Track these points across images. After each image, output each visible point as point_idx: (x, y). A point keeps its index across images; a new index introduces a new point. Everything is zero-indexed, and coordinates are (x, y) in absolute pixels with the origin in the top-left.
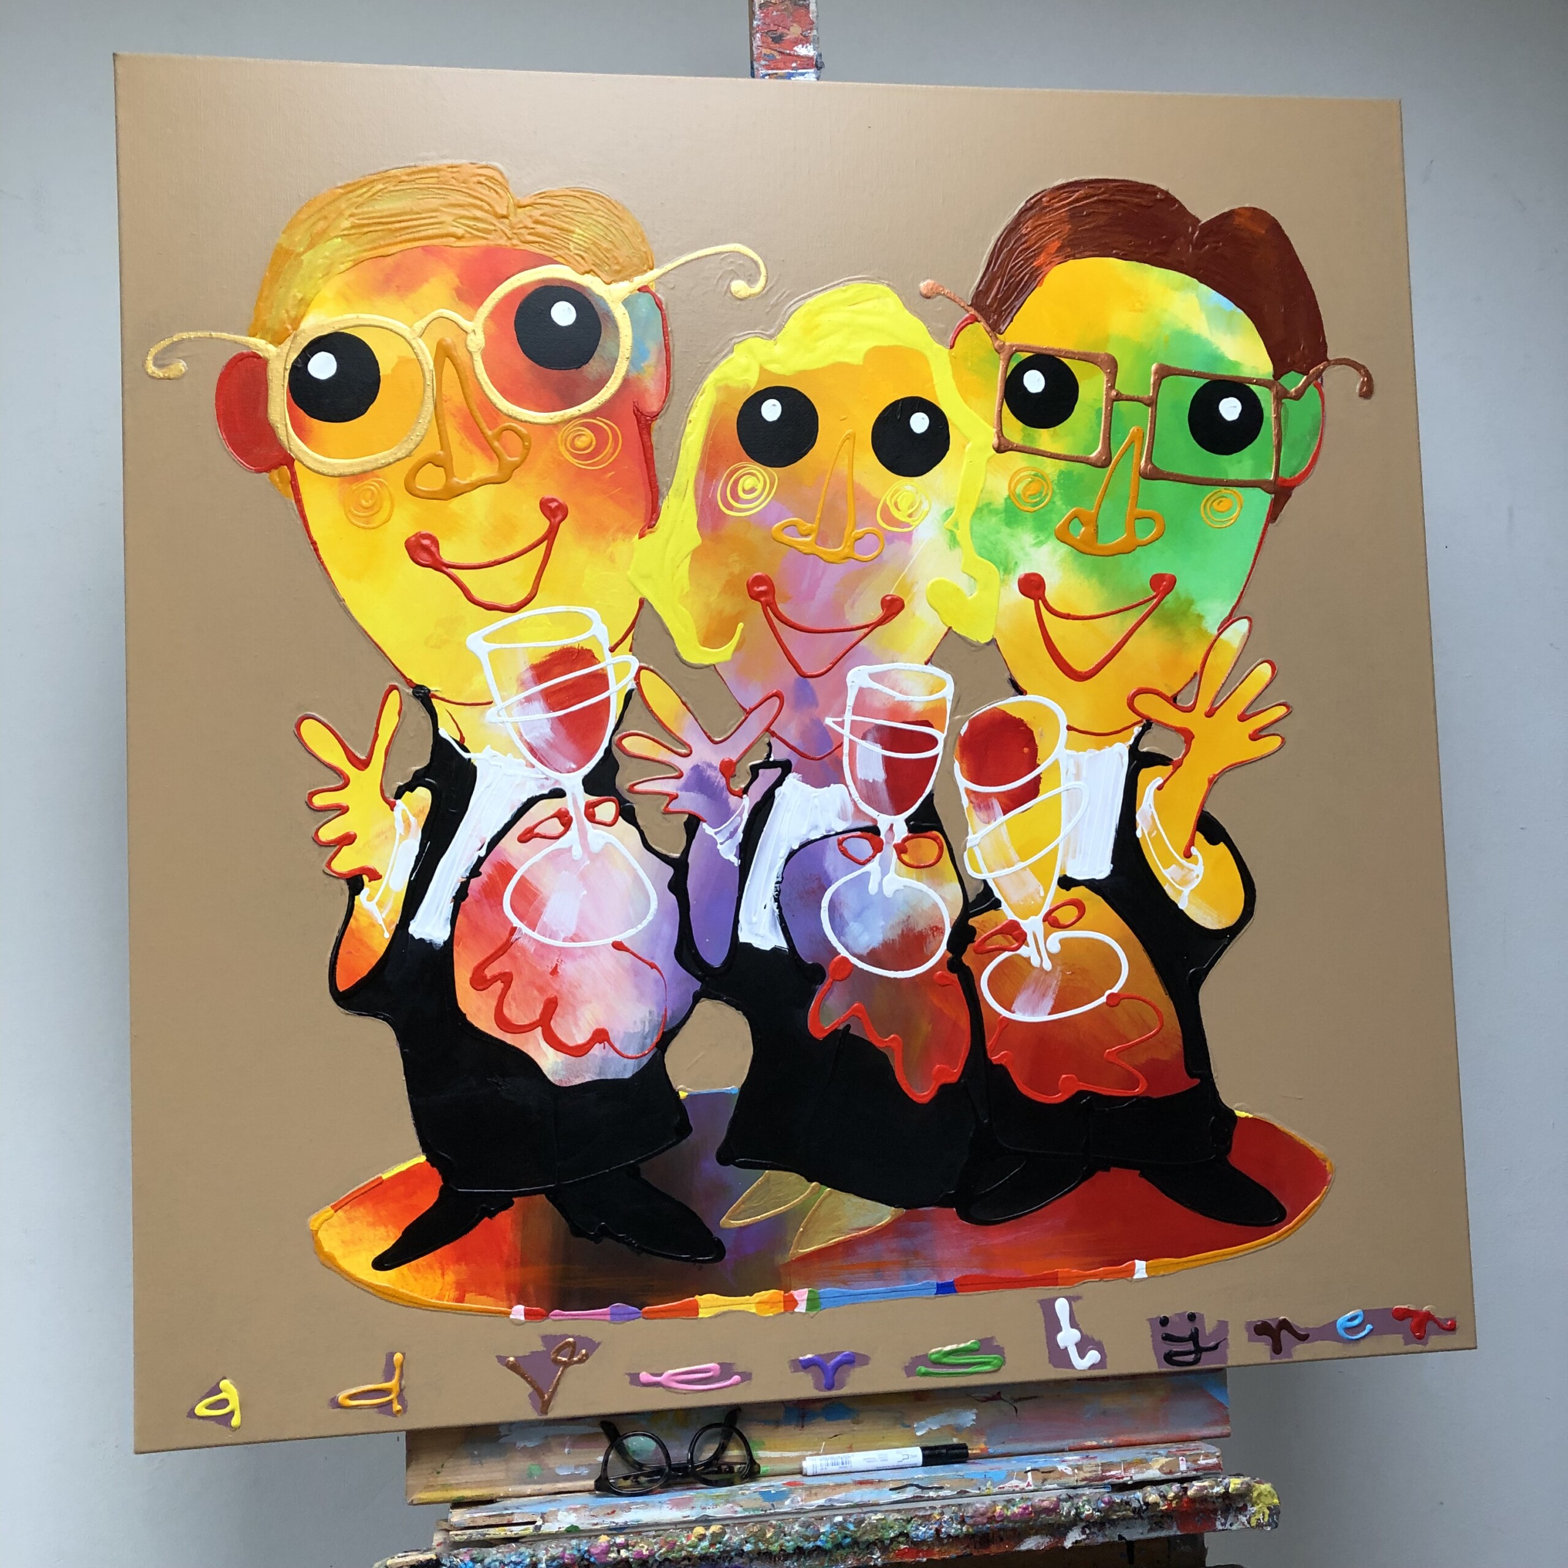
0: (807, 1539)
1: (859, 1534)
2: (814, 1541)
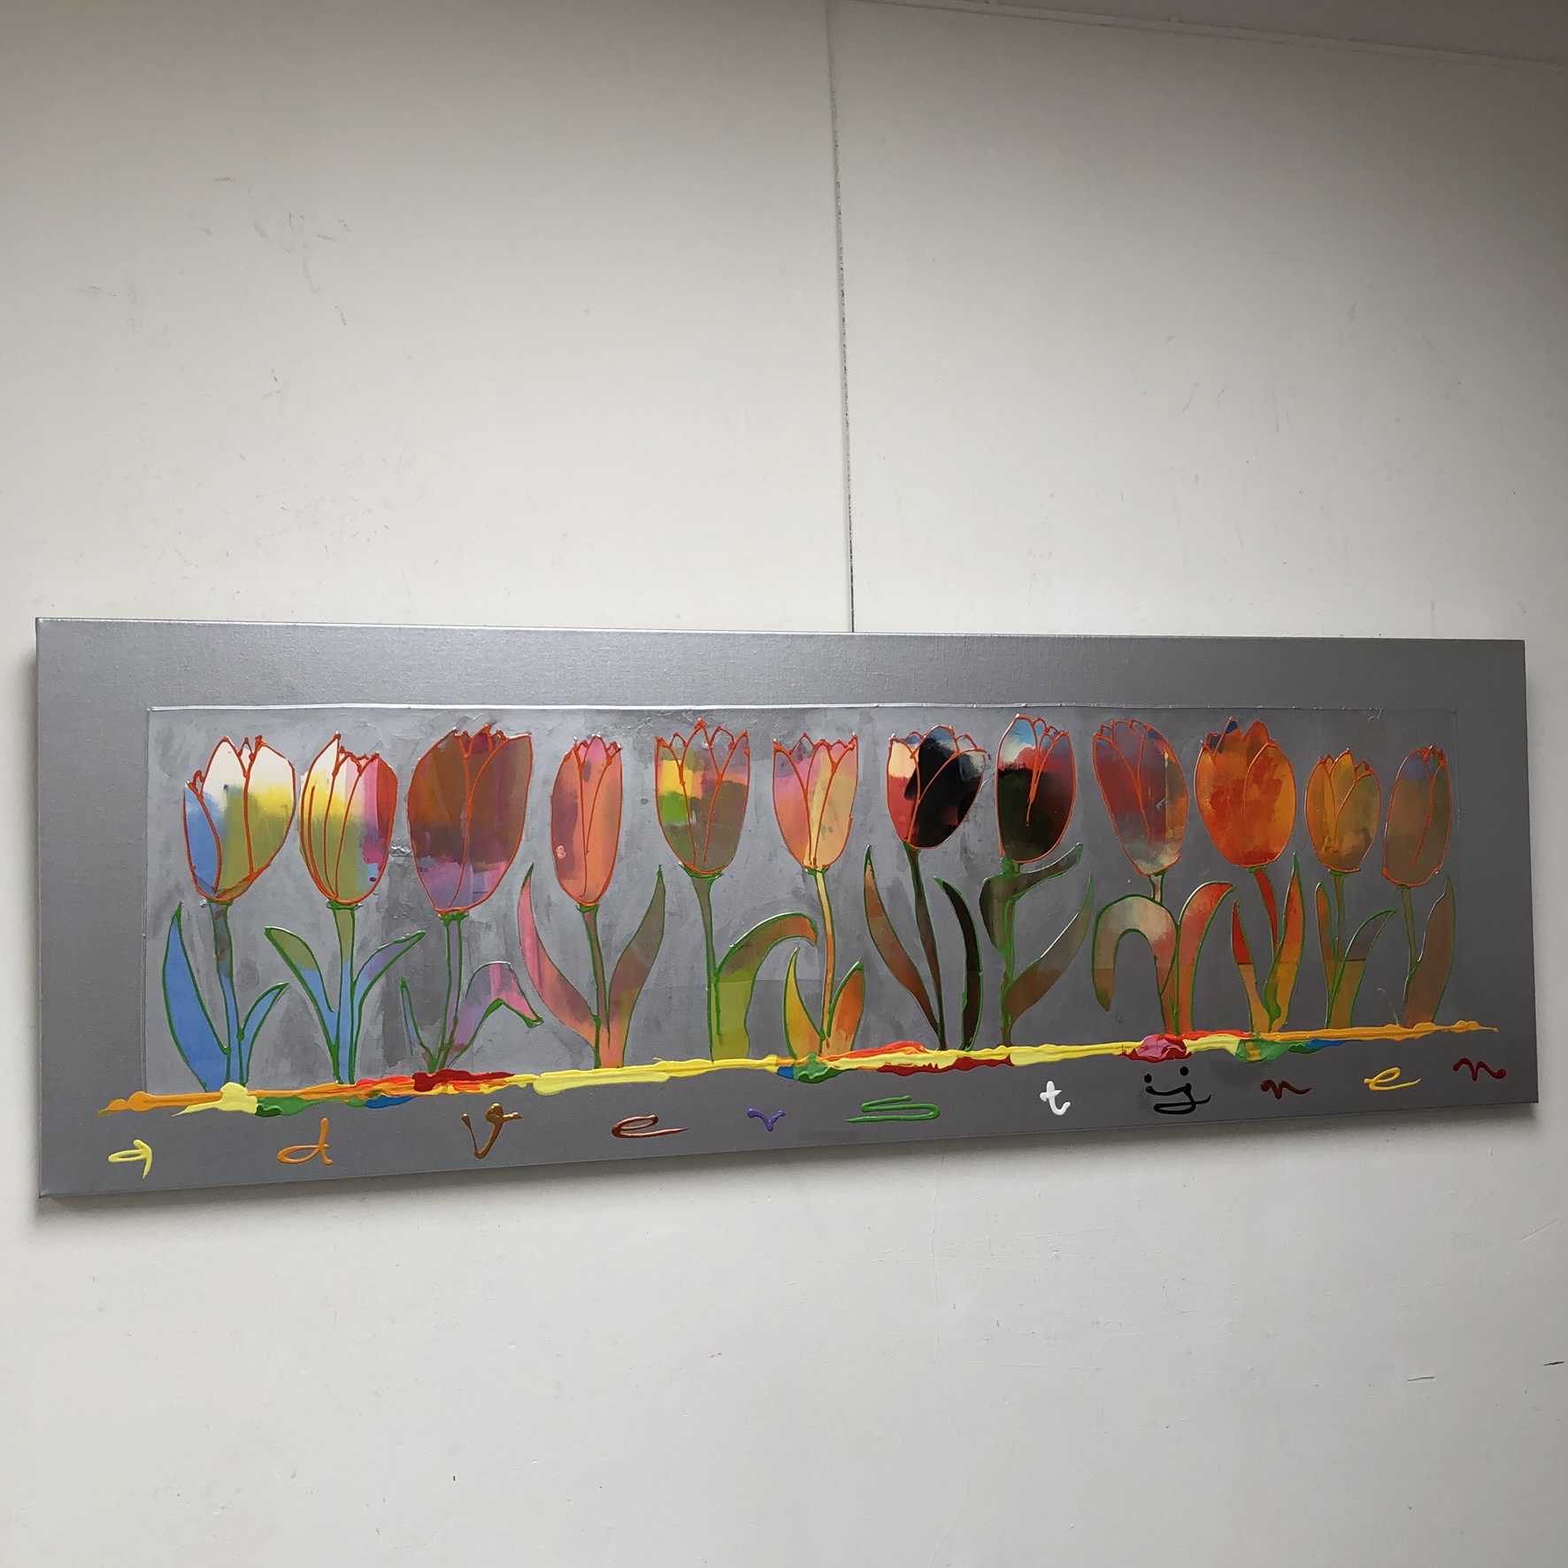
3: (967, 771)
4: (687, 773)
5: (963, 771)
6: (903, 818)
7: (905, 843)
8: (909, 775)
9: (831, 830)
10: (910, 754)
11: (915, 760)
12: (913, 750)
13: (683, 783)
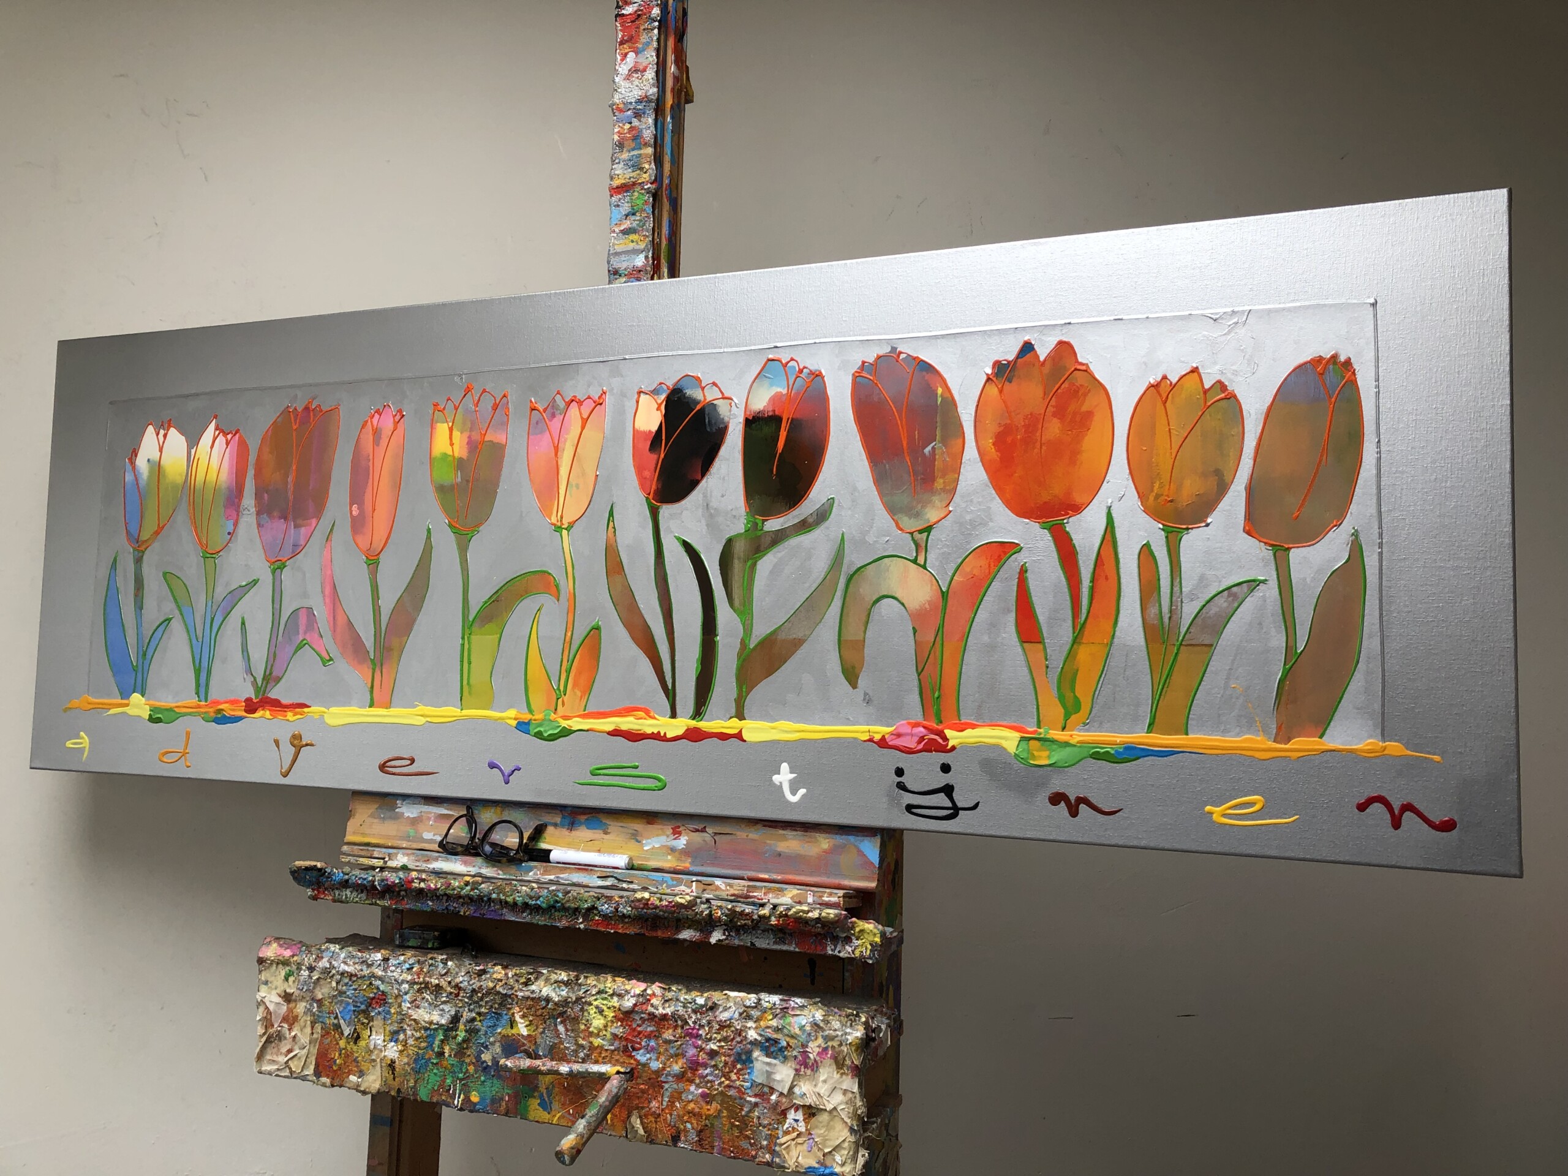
0: (531, 898)
1: (564, 901)
2: (536, 900)
3: (713, 422)
4: (456, 434)
5: (709, 421)
6: (647, 474)
7: (647, 498)
8: (654, 428)
9: (577, 486)
10: (656, 406)
11: (661, 412)
12: (659, 402)
13: (452, 444)
